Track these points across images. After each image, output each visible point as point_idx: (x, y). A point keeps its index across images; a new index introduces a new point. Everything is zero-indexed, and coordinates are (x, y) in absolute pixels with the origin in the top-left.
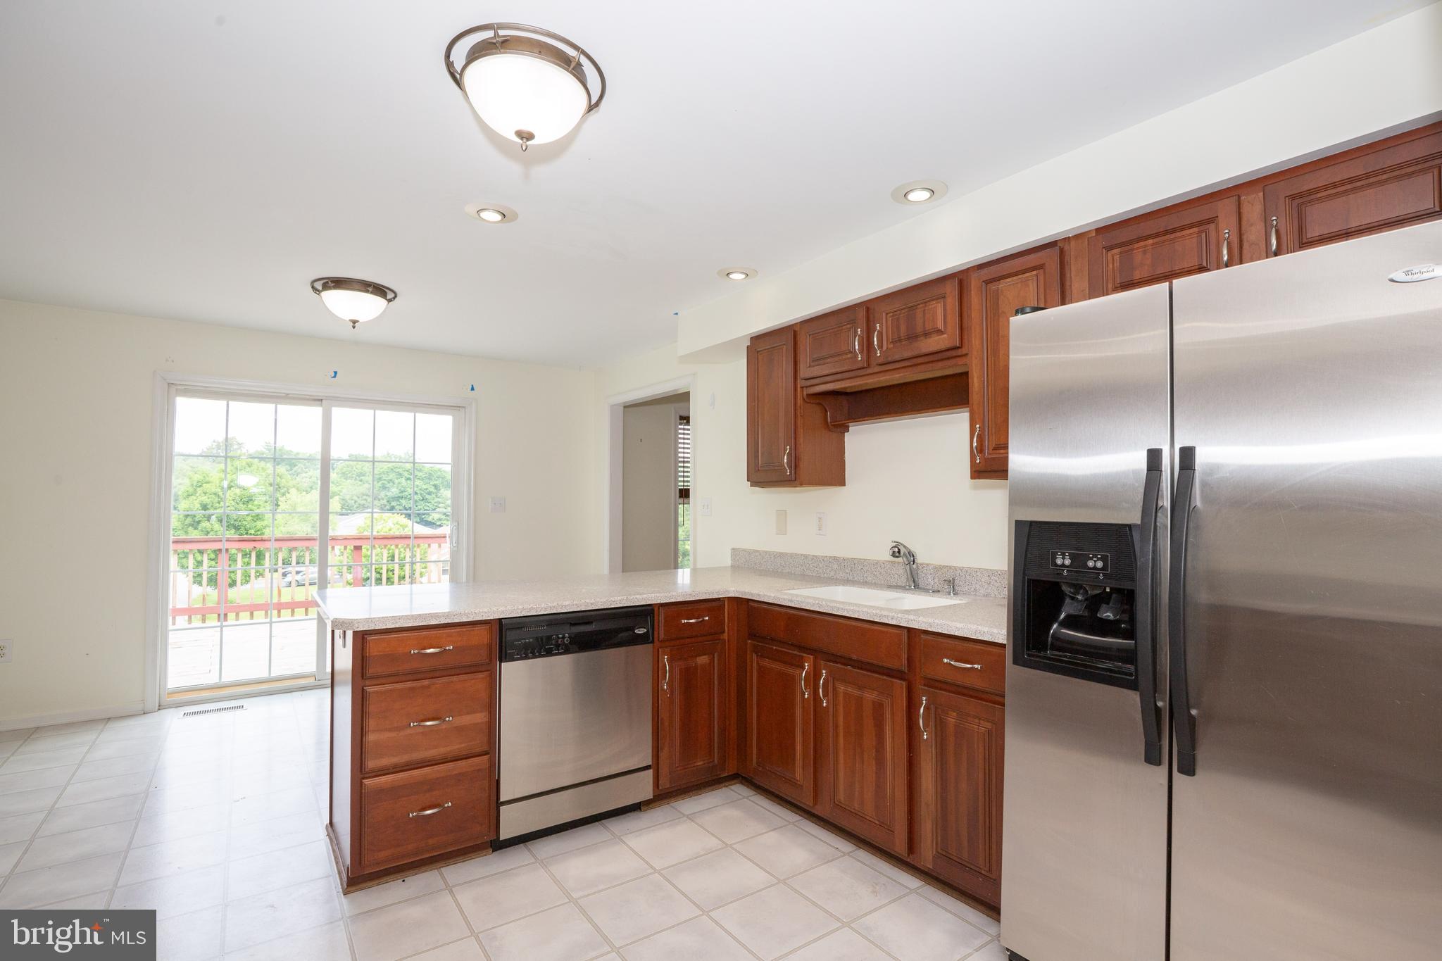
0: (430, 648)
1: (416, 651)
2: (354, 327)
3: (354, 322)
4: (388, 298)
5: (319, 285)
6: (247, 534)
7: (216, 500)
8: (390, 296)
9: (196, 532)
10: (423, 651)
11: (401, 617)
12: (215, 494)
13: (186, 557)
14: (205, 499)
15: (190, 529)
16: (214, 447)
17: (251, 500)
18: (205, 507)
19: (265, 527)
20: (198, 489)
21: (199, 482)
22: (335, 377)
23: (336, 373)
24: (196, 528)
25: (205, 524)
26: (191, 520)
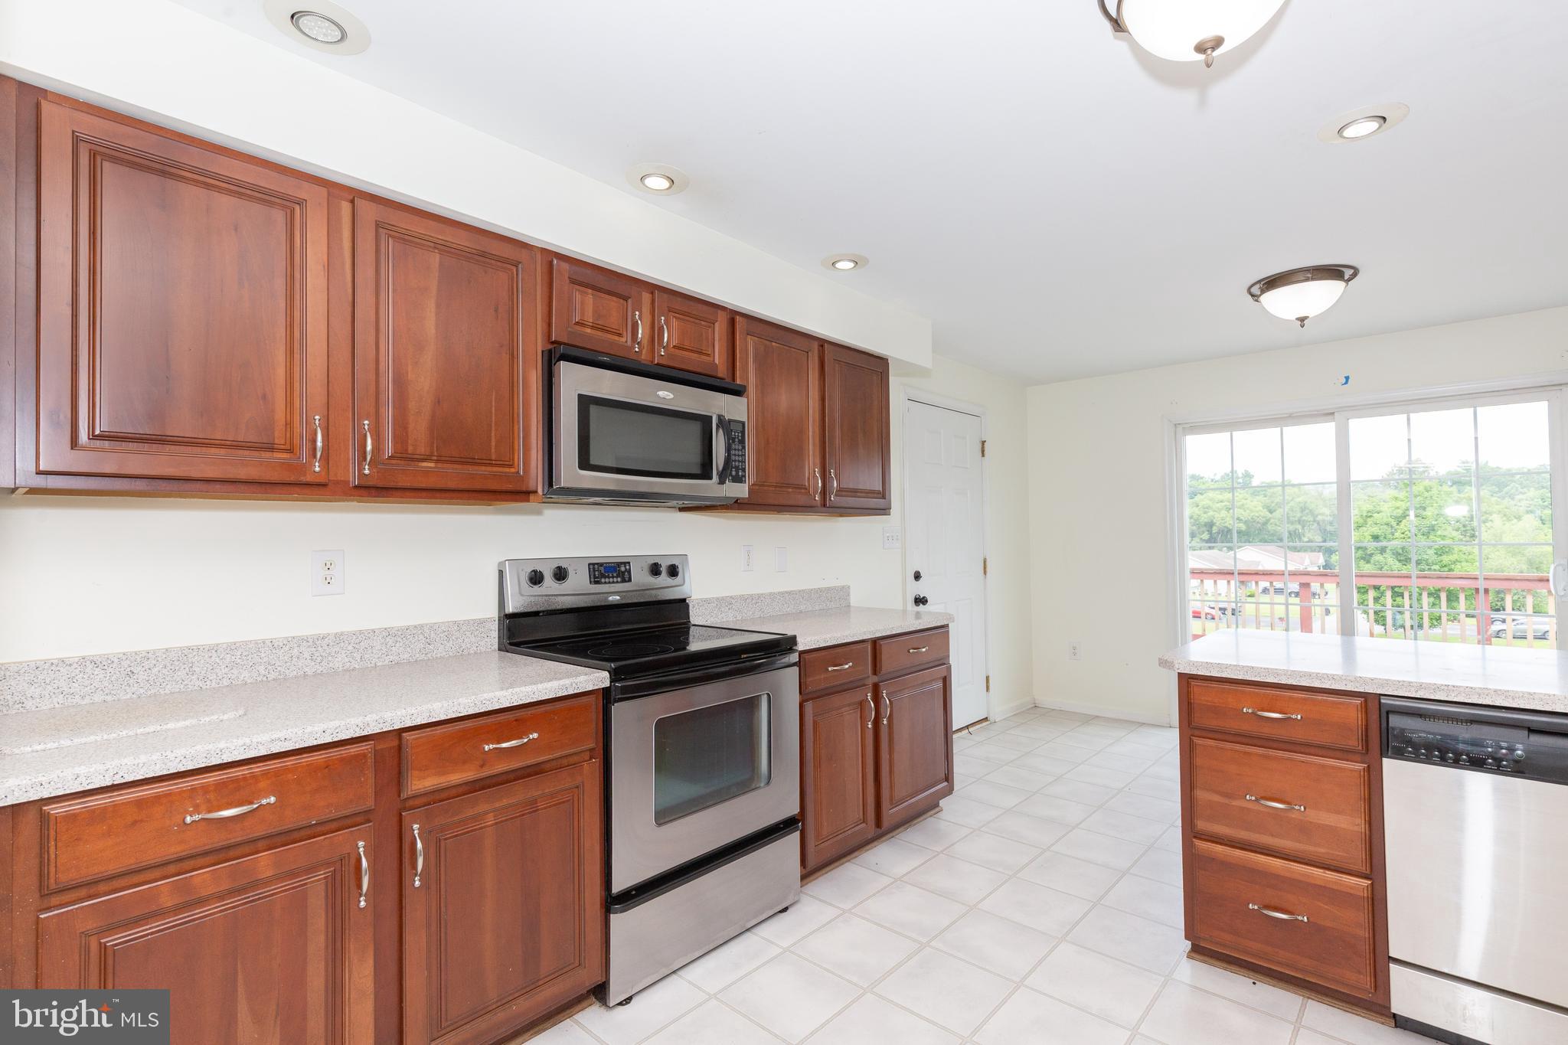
0: (1274, 712)
1: (1250, 711)
2: (1302, 326)
3: (1302, 320)
4: (1346, 279)
5: (1256, 290)
6: (1429, 569)
7: (1389, 530)
8: (1348, 273)
9: (1368, 566)
10: (1259, 713)
11: (1227, 667)
12: (1388, 524)
13: (1366, 592)
14: (1376, 530)
15: (1362, 562)
16: (1395, 472)
17: (1434, 530)
18: (1376, 538)
19: (1455, 562)
20: (1369, 519)
21: (1368, 512)
22: (1346, 383)
23: (1347, 378)
24: (1368, 562)
25: (1378, 557)
26: (1362, 552)
